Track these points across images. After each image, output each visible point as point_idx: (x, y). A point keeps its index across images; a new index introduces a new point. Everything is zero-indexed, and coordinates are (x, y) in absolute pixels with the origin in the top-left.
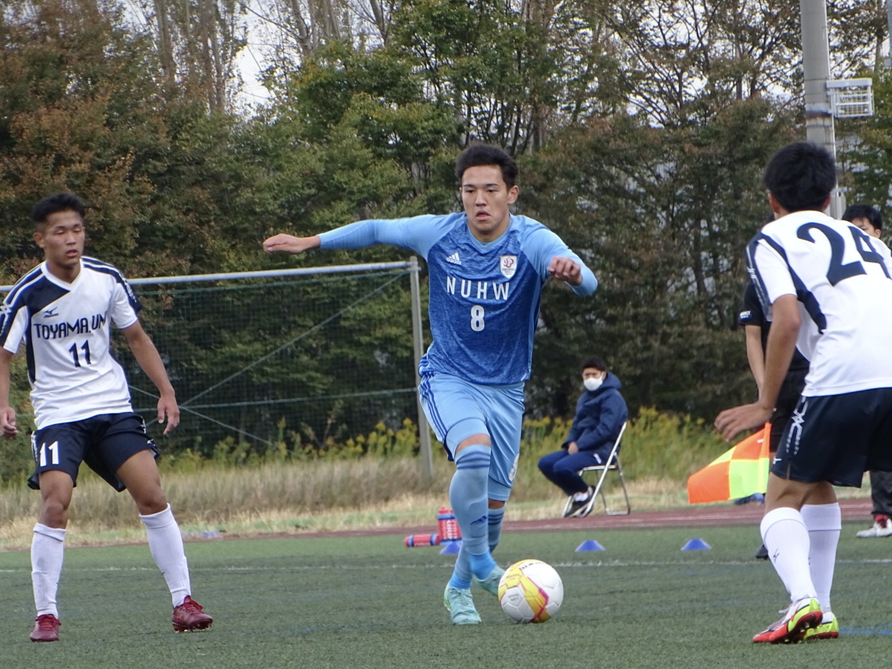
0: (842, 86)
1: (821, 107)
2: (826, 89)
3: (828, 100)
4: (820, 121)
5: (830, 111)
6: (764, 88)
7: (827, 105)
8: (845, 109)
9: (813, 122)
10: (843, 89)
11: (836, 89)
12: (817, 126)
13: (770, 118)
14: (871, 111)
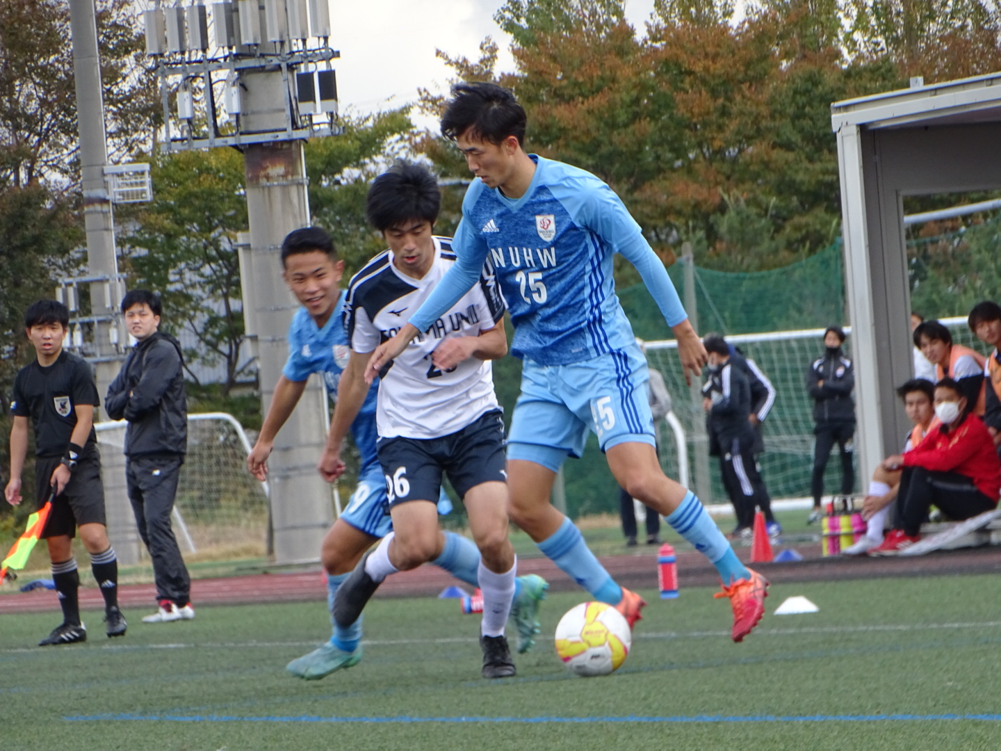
0: (119, 171)
1: (100, 193)
2: (104, 175)
3: (105, 186)
4: (98, 207)
5: (108, 197)
6: (42, 175)
7: (105, 191)
8: (123, 195)
9: (91, 208)
10: (120, 175)
11: (113, 174)
12: (96, 212)
13: (48, 204)
14: (149, 196)
